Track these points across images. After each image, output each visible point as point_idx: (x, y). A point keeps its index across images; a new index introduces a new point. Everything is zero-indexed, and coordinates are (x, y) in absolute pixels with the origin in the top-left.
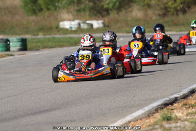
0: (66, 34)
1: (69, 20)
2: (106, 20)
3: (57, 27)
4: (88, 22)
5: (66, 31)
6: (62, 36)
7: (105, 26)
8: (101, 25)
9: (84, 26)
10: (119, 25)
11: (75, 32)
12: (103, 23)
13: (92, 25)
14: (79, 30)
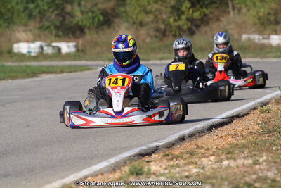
0: (22, 61)
1: (27, 41)
2: (81, 41)
3: (10, 51)
4: (54, 44)
5: (22, 57)
6: (17, 64)
7: (78, 50)
8: (73, 50)
9: (48, 50)
10: (98, 49)
11: (35, 58)
12: (76, 46)
13: (59, 49)
14: (41, 55)
